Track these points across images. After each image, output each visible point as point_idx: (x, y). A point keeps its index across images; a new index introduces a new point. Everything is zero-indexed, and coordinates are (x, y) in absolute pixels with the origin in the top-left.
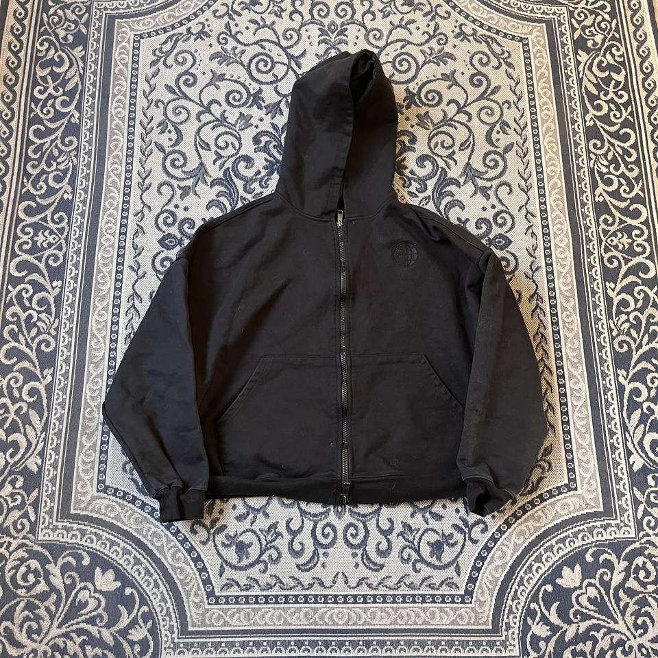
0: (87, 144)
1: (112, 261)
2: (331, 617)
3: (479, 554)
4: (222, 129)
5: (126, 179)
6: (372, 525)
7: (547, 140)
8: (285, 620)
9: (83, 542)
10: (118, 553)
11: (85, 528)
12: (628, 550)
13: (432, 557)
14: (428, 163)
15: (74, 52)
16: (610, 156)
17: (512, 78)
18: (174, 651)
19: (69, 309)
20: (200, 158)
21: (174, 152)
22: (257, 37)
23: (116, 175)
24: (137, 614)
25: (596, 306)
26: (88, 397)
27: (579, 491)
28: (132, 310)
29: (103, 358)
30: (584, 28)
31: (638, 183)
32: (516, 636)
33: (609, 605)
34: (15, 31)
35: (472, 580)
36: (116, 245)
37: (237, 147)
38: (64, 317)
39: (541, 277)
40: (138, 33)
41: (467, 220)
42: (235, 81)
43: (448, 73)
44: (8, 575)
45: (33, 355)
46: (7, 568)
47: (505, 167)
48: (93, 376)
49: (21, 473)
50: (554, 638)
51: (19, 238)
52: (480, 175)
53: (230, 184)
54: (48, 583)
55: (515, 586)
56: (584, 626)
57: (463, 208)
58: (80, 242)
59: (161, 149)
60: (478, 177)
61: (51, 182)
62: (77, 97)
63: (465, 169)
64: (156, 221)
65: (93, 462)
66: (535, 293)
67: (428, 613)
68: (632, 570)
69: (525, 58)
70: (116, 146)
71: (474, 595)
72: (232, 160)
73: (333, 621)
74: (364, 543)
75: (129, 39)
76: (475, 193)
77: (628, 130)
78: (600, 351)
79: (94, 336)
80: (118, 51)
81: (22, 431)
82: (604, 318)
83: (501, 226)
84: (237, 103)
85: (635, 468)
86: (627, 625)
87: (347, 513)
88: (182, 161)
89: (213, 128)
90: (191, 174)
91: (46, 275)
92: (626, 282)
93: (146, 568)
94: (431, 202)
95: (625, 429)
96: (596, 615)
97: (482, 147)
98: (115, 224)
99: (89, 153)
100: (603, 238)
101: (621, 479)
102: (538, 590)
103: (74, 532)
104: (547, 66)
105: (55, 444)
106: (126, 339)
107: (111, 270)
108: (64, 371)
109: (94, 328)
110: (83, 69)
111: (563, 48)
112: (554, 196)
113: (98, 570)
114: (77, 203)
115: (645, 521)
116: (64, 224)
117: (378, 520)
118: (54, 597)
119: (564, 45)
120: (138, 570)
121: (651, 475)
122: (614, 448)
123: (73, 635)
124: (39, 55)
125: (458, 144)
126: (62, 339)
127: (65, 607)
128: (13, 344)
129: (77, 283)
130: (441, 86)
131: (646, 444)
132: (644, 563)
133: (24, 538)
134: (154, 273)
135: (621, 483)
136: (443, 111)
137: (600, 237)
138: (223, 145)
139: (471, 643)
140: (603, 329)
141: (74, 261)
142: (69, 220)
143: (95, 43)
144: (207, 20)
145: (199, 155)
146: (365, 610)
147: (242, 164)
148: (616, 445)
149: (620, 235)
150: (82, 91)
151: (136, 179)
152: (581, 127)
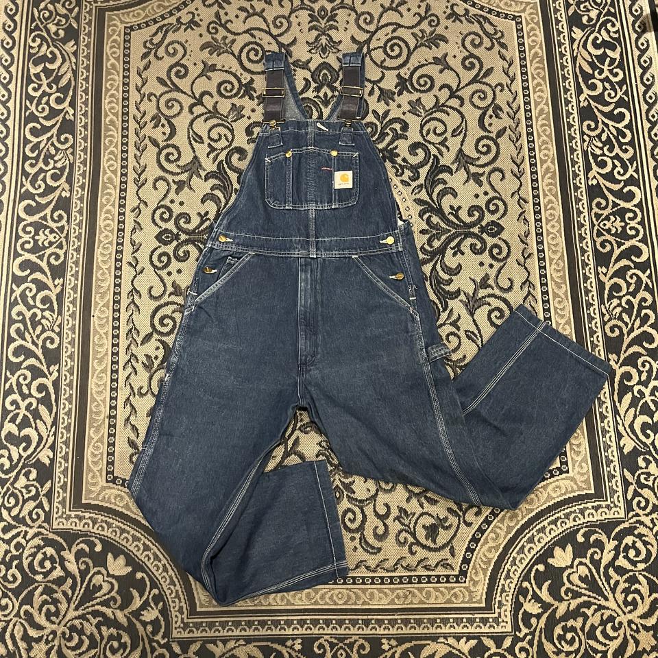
0: (82, 141)
1: (110, 258)
2: (331, 598)
3: (473, 536)
4: (215, 121)
5: (122, 175)
6: (369, 510)
7: (540, 123)
8: (288, 600)
9: (95, 530)
10: (128, 540)
11: (96, 516)
12: (617, 530)
13: (427, 539)
14: (420, 151)
15: (66, 48)
16: (604, 137)
17: (504, 59)
18: (184, 631)
19: (71, 306)
20: (194, 152)
21: (168, 146)
22: (247, 26)
23: (112, 172)
24: (148, 596)
25: (587, 292)
26: (94, 392)
27: (571, 474)
28: (132, 306)
29: (106, 354)
30: (578, 5)
31: (632, 165)
32: (508, 613)
33: (600, 583)
34: (7, 28)
35: (466, 561)
36: (115, 242)
37: (230, 138)
38: (66, 313)
39: (533, 264)
40: (129, 25)
41: (460, 208)
42: (226, 71)
43: (440, 57)
44: (26, 563)
45: (39, 353)
46: (25, 556)
47: (498, 153)
48: (98, 371)
49: (34, 466)
50: (546, 615)
51: (21, 237)
52: (472, 161)
53: (223, 176)
54: (64, 568)
55: (508, 566)
56: (574, 604)
57: (455, 195)
58: (79, 240)
59: (155, 143)
60: (471, 164)
61: (49, 181)
62: (71, 93)
63: (457, 156)
64: (153, 217)
65: (102, 454)
66: (527, 280)
67: (424, 593)
68: (622, 549)
69: (518, 37)
70: (111, 142)
71: (468, 575)
72: (225, 152)
73: (334, 601)
74: (361, 528)
75: (120, 31)
76: (467, 181)
77: (623, 110)
78: (591, 336)
79: (96, 332)
80: (109, 45)
81: (34, 425)
82: (596, 303)
83: (493, 213)
84: (229, 94)
85: (626, 451)
86: (617, 602)
87: (345, 499)
88: (176, 156)
89: (205, 121)
90: (185, 169)
91: (49, 274)
92: (618, 266)
93: (154, 554)
94: (424, 190)
95: (616, 412)
96: (587, 593)
97: (475, 132)
98: (113, 220)
99: (84, 150)
100: (595, 222)
101: (612, 461)
102: (530, 570)
103: (86, 521)
104: (541, 45)
105: (65, 437)
106: (127, 334)
107: (110, 267)
108: (69, 367)
109: (96, 325)
110: (76, 64)
111: (557, 24)
112: (547, 181)
113: (110, 556)
114: (74, 201)
115: (635, 503)
116: (64, 222)
117: (374, 505)
118: (70, 581)
119: (558, 22)
120: (147, 556)
121: (642, 457)
122: (605, 432)
123: (89, 616)
124: (31, 51)
125: (450, 131)
126: (65, 336)
127: (80, 591)
128: (20, 342)
129: (77, 280)
130: (433, 70)
131: (637, 427)
132: (634, 542)
133: (40, 527)
134: (152, 269)
135: (612, 465)
136: (435, 96)
137: (592, 222)
138: (216, 137)
139: (465, 620)
140: (595, 314)
141: (75, 259)
142: (68, 218)
143: (86, 38)
144: (197, 9)
145: (193, 148)
146: (364, 591)
147: (236, 156)
148: (607, 428)
149: (612, 218)
150: (75, 87)
151: (132, 175)
152: (575, 108)
